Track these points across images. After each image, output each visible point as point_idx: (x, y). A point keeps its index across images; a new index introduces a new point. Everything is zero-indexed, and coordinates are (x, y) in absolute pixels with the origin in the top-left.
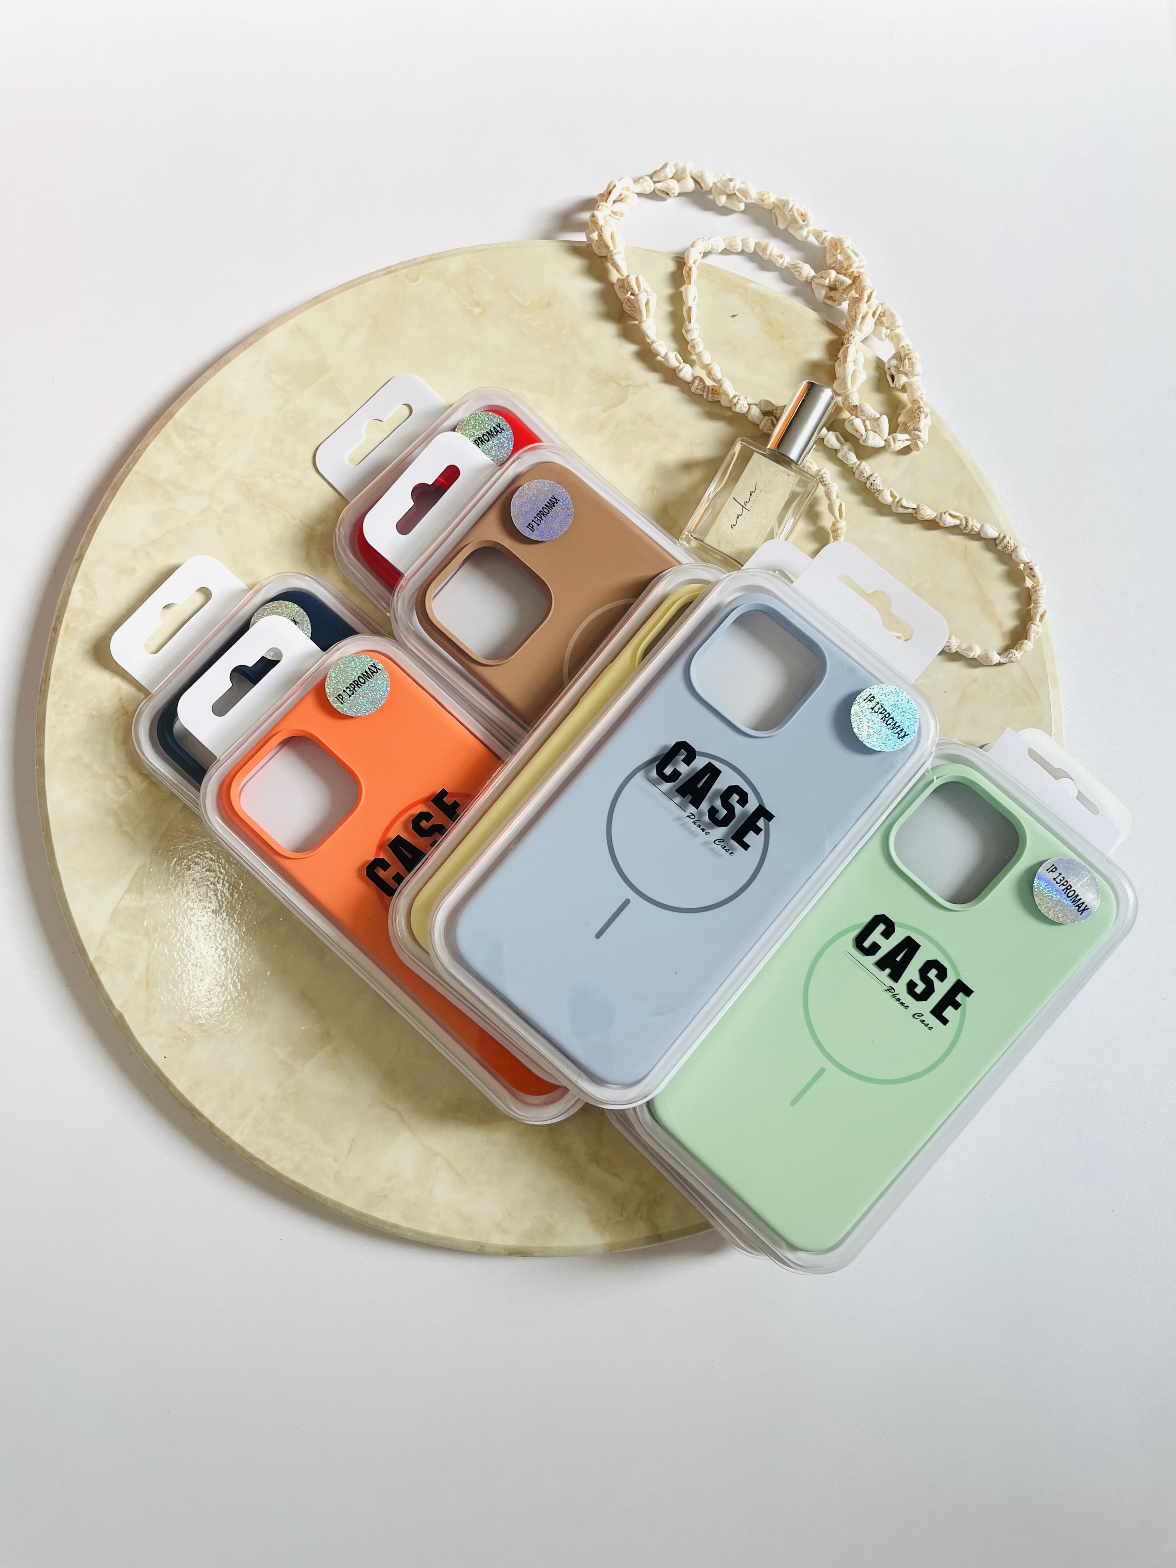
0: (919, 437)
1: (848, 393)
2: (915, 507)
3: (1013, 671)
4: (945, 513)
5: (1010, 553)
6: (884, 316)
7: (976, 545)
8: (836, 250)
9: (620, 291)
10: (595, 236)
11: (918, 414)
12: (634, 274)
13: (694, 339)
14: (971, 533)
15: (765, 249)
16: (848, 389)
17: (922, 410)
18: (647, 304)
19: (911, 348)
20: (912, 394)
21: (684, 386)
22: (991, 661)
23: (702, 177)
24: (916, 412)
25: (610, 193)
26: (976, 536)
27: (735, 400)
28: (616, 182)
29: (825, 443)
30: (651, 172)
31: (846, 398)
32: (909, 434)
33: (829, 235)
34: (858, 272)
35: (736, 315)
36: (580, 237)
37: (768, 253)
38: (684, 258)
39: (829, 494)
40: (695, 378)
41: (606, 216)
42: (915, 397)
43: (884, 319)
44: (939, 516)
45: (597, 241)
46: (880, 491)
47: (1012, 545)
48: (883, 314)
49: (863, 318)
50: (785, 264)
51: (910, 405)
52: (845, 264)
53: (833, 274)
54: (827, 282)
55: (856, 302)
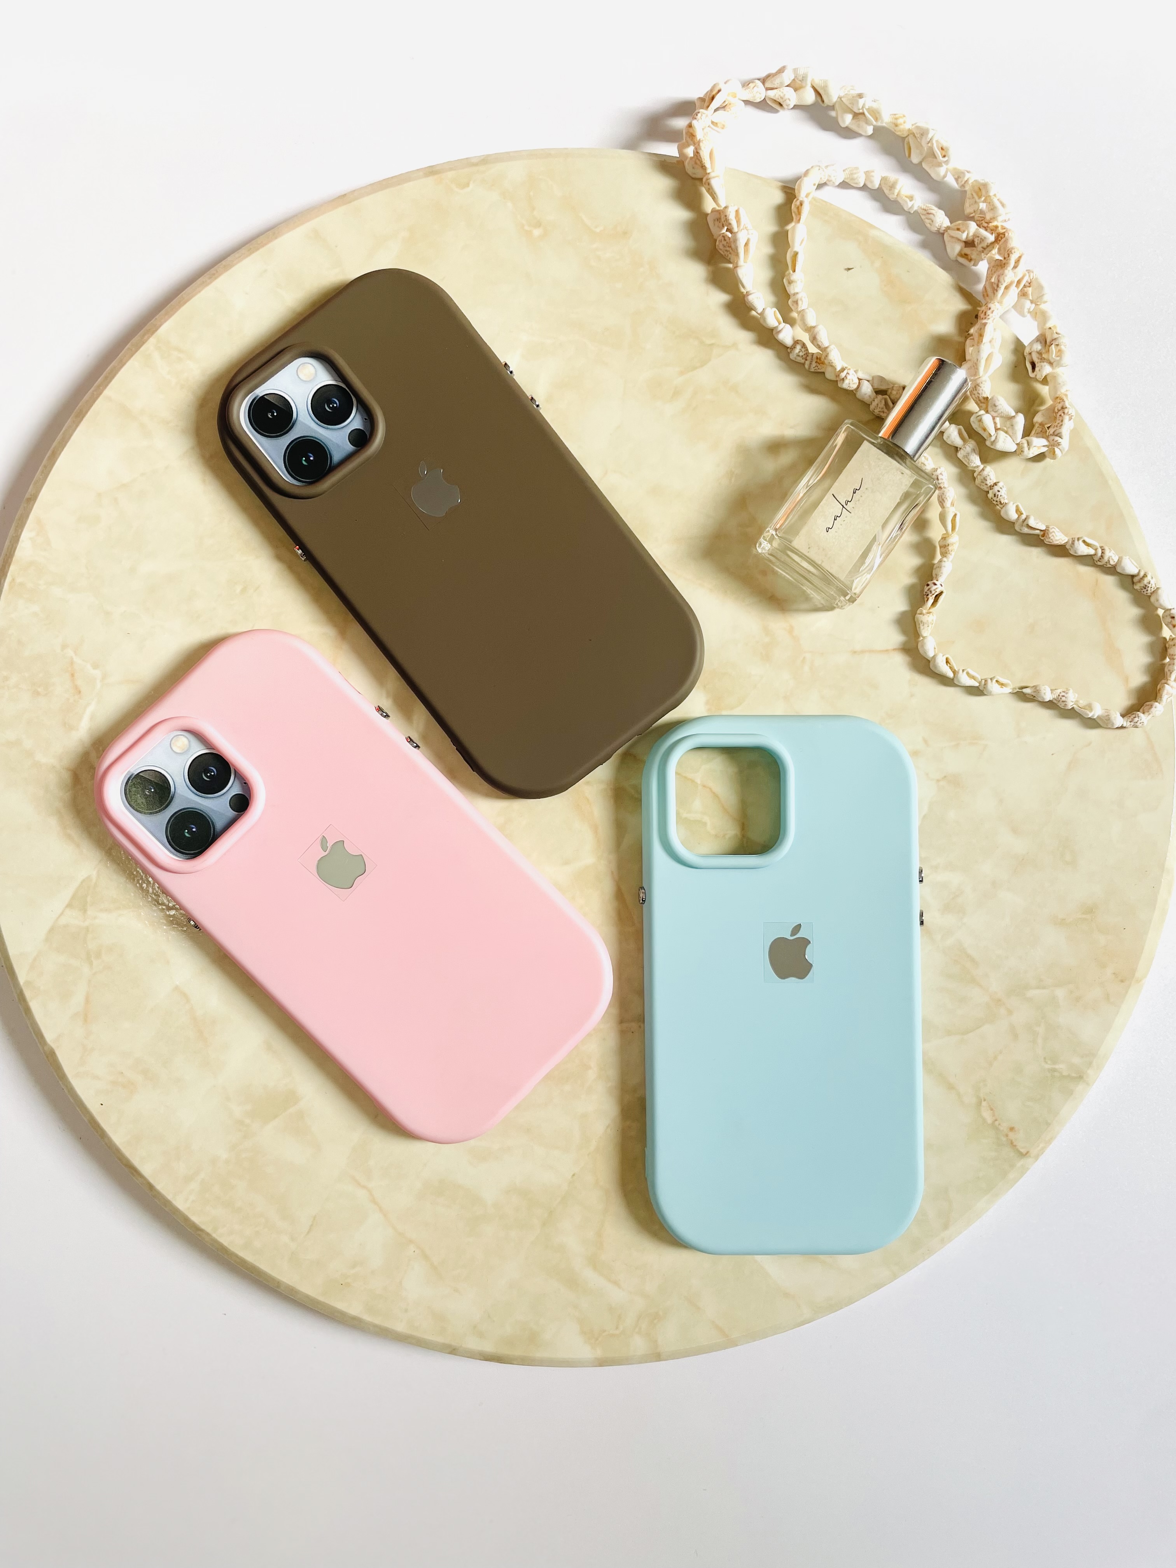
0: (1059, 444)
1: (978, 381)
2: (1043, 528)
3: (1136, 736)
4: (1078, 539)
5: (1149, 594)
6: (1030, 287)
7: (1109, 581)
8: (980, 197)
9: (714, 225)
10: (690, 151)
11: (1060, 415)
12: (734, 205)
13: (797, 293)
14: (1105, 566)
15: (892, 187)
16: (979, 375)
17: (1066, 411)
18: (746, 244)
19: (1058, 331)
20: (1055, 389)
21: (783, 352)
22: (1113, 724)
23: (825, 87)
24: (1058, 412)
25: (713, 98)
26: (1111, 570)
27: (843, 375)
28: (721, 86)
29: (945, 437)
30: (763, 75)
31: (976, 386)
32: (1047, 438)
33: (973, 177)
34: (1003, 228)
35: (851, 269)
36: (670, 150)
37: (896, 191)
38: (794, 189)
39: (943, 500)
40: (796, 342)
41: (705, 127)
42: (1059, 393)
43: (1030, 290)
44: (1071, 542)
45: (691, 158)
46: (1004, 505)
47: (1153, 586)
48: (1029, 283)
49: (1007, 288)
50: (915, 208)
51: (1049, 402)
52: (988, 217)
53: (973, 227)
54: (964, 236)
55: (999, 266)
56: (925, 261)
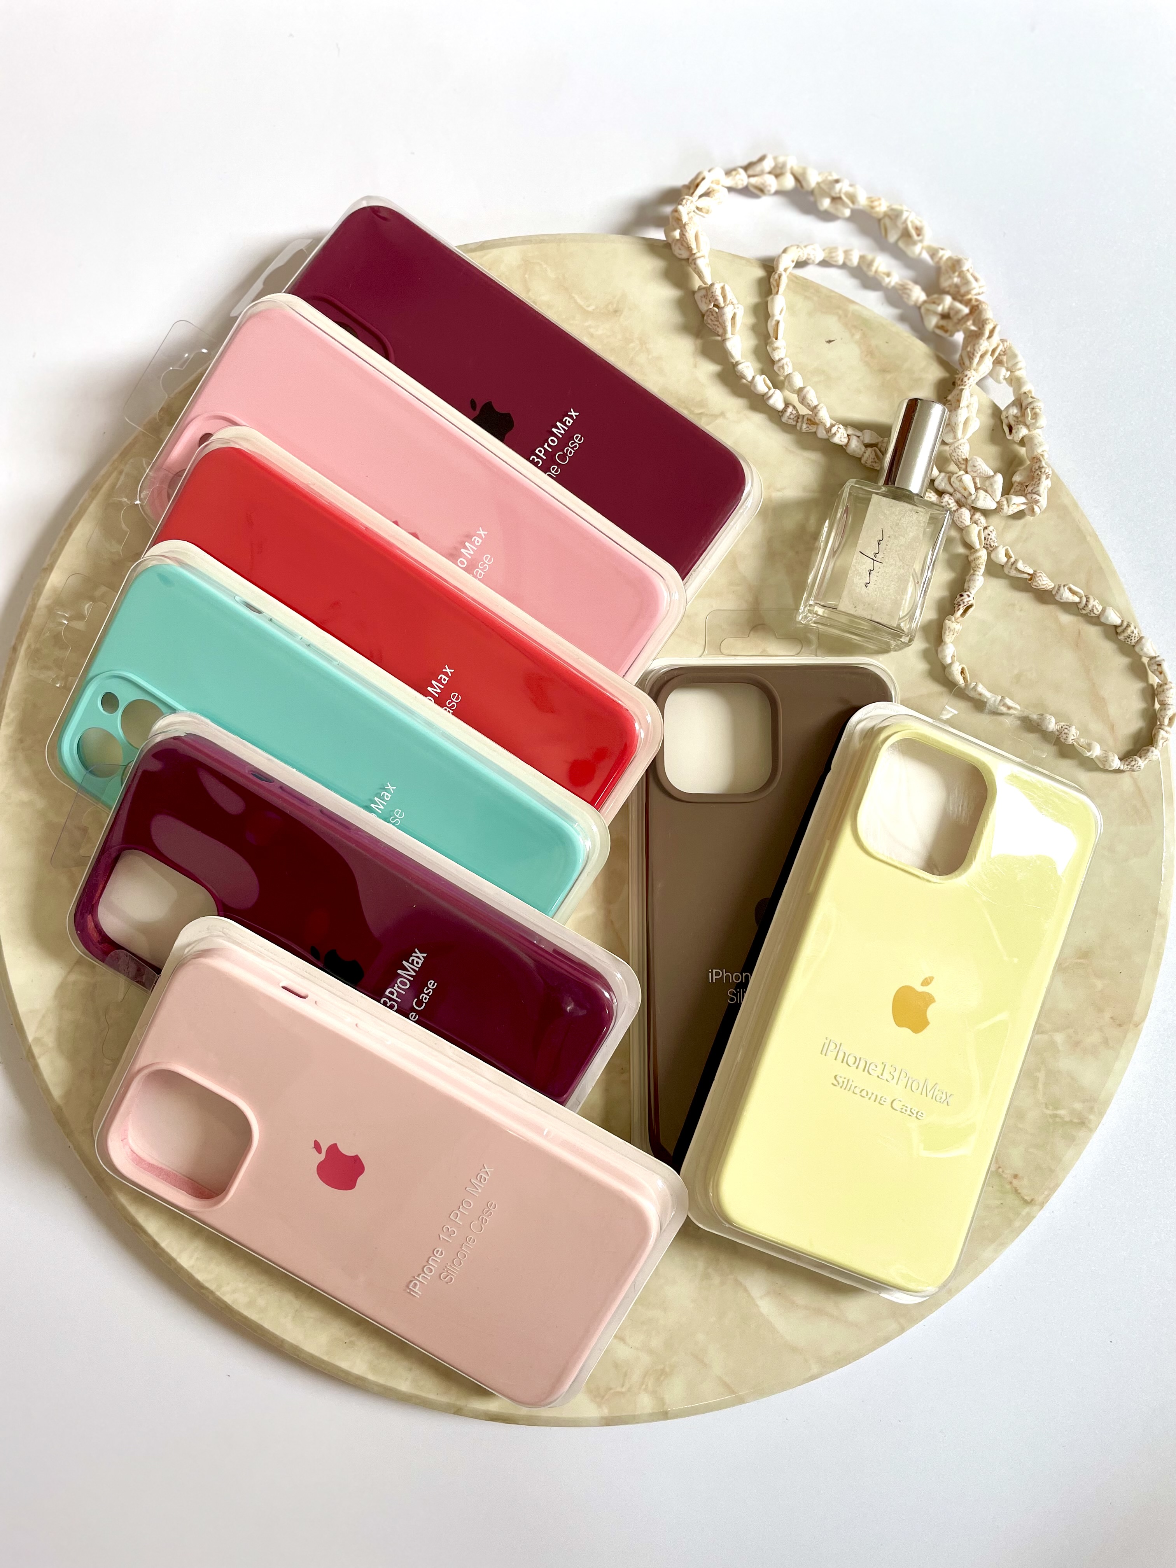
0: (1037, 502)
1: (958, 444)
2: (1031, 572)
4: (1063, 586)
5: (1134, 644)
6: (1004, 355)
7: (1093, 632)
8: (954, 272)
9: (702, 301)
11: (1038, 474)
12: (720, 282)
13: (781, 359)
14: (1090, 615)
15: (870, 264)
16: (959, 438)
18: (733, 319)
19: (1033, 395)
20: (1033, 449)
21: (774, 415)
22: (1110, 766)
23: (804, 174)
24: (1035, 472)
25: (697, 186)
26: (1096, 620)
27: (833, 431)
28: (706, 174)
30: (745, 163)
31: (953, 446)
32: (1025, 496)
33: (946, 254)
34: (977, 300)
35: (833, 341)
36: (658, 235)
37: (874, 269)
38: (773, 265)
40: (787, 406)
41: (691, 212)
42: (1036, 453)
43: (1004, 358)
44: (1056, 588)
45: (678, 240)
47: (1137, 635)
48: (1004, 351)
49: (982, 356)
50: (893, 284)
51: (1029, 463)
52: (963, 290)
53: (948, 300)
54: (940, 309)
55: (973, 337)
56: (904, 332)
